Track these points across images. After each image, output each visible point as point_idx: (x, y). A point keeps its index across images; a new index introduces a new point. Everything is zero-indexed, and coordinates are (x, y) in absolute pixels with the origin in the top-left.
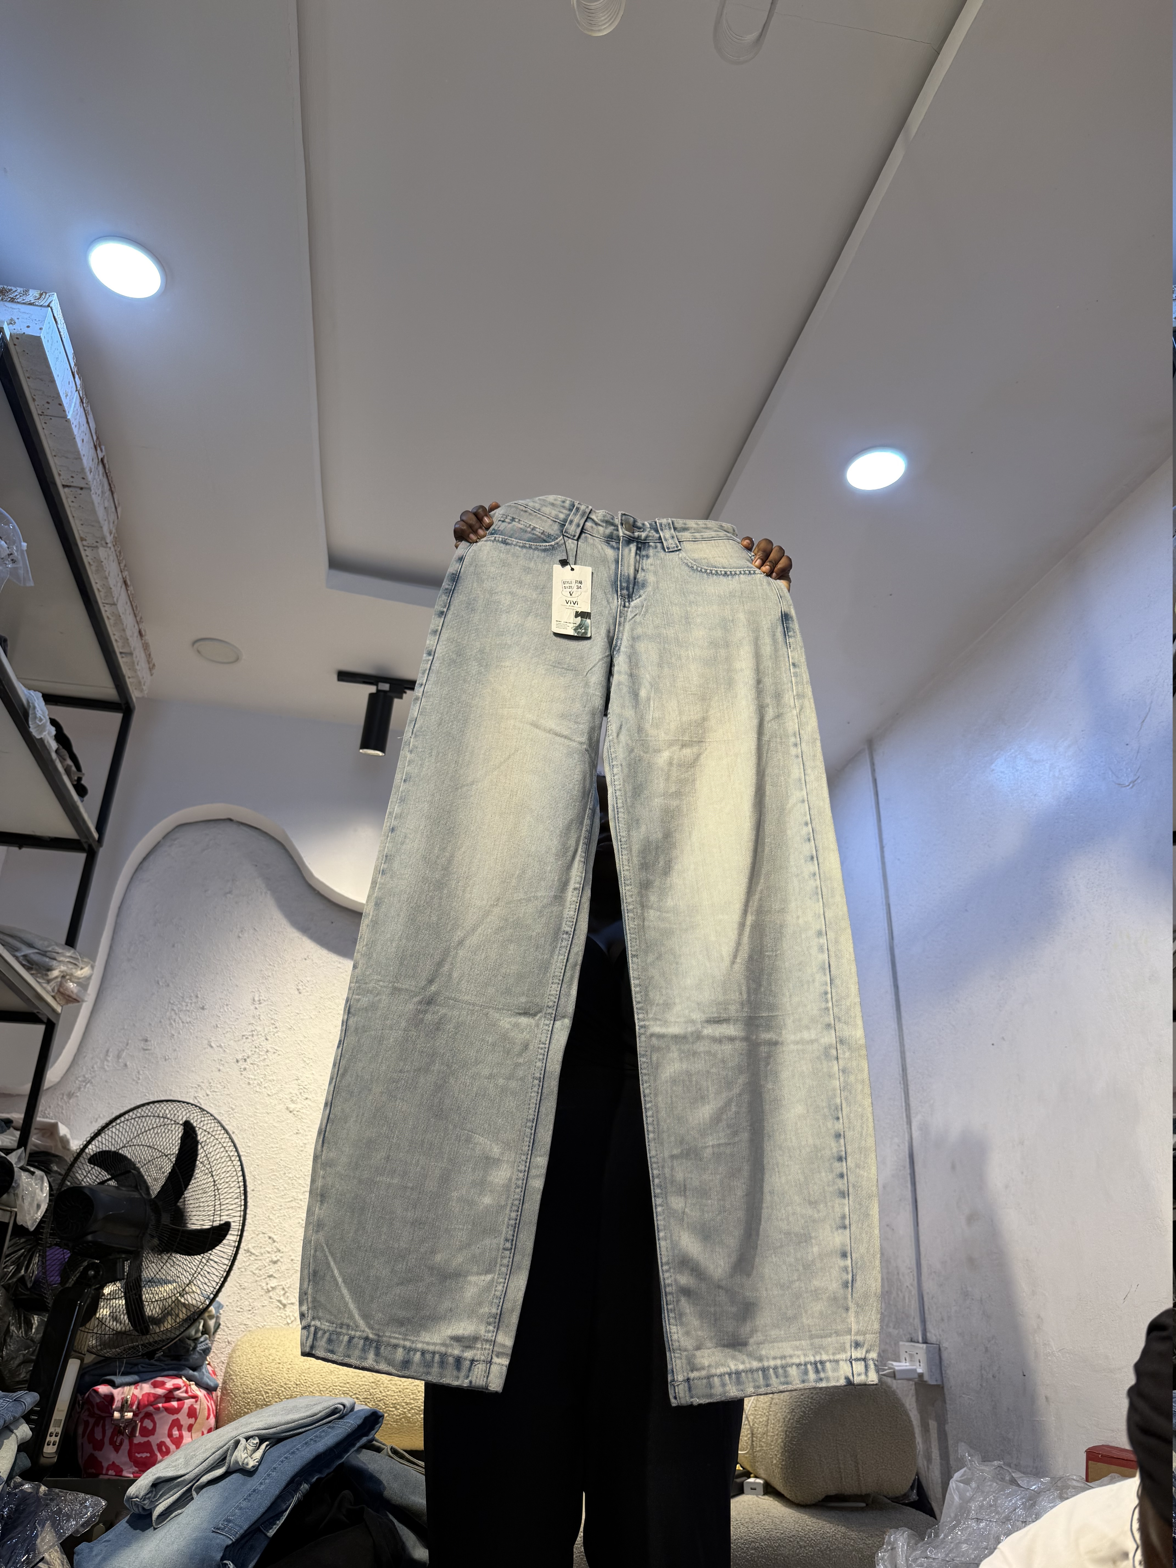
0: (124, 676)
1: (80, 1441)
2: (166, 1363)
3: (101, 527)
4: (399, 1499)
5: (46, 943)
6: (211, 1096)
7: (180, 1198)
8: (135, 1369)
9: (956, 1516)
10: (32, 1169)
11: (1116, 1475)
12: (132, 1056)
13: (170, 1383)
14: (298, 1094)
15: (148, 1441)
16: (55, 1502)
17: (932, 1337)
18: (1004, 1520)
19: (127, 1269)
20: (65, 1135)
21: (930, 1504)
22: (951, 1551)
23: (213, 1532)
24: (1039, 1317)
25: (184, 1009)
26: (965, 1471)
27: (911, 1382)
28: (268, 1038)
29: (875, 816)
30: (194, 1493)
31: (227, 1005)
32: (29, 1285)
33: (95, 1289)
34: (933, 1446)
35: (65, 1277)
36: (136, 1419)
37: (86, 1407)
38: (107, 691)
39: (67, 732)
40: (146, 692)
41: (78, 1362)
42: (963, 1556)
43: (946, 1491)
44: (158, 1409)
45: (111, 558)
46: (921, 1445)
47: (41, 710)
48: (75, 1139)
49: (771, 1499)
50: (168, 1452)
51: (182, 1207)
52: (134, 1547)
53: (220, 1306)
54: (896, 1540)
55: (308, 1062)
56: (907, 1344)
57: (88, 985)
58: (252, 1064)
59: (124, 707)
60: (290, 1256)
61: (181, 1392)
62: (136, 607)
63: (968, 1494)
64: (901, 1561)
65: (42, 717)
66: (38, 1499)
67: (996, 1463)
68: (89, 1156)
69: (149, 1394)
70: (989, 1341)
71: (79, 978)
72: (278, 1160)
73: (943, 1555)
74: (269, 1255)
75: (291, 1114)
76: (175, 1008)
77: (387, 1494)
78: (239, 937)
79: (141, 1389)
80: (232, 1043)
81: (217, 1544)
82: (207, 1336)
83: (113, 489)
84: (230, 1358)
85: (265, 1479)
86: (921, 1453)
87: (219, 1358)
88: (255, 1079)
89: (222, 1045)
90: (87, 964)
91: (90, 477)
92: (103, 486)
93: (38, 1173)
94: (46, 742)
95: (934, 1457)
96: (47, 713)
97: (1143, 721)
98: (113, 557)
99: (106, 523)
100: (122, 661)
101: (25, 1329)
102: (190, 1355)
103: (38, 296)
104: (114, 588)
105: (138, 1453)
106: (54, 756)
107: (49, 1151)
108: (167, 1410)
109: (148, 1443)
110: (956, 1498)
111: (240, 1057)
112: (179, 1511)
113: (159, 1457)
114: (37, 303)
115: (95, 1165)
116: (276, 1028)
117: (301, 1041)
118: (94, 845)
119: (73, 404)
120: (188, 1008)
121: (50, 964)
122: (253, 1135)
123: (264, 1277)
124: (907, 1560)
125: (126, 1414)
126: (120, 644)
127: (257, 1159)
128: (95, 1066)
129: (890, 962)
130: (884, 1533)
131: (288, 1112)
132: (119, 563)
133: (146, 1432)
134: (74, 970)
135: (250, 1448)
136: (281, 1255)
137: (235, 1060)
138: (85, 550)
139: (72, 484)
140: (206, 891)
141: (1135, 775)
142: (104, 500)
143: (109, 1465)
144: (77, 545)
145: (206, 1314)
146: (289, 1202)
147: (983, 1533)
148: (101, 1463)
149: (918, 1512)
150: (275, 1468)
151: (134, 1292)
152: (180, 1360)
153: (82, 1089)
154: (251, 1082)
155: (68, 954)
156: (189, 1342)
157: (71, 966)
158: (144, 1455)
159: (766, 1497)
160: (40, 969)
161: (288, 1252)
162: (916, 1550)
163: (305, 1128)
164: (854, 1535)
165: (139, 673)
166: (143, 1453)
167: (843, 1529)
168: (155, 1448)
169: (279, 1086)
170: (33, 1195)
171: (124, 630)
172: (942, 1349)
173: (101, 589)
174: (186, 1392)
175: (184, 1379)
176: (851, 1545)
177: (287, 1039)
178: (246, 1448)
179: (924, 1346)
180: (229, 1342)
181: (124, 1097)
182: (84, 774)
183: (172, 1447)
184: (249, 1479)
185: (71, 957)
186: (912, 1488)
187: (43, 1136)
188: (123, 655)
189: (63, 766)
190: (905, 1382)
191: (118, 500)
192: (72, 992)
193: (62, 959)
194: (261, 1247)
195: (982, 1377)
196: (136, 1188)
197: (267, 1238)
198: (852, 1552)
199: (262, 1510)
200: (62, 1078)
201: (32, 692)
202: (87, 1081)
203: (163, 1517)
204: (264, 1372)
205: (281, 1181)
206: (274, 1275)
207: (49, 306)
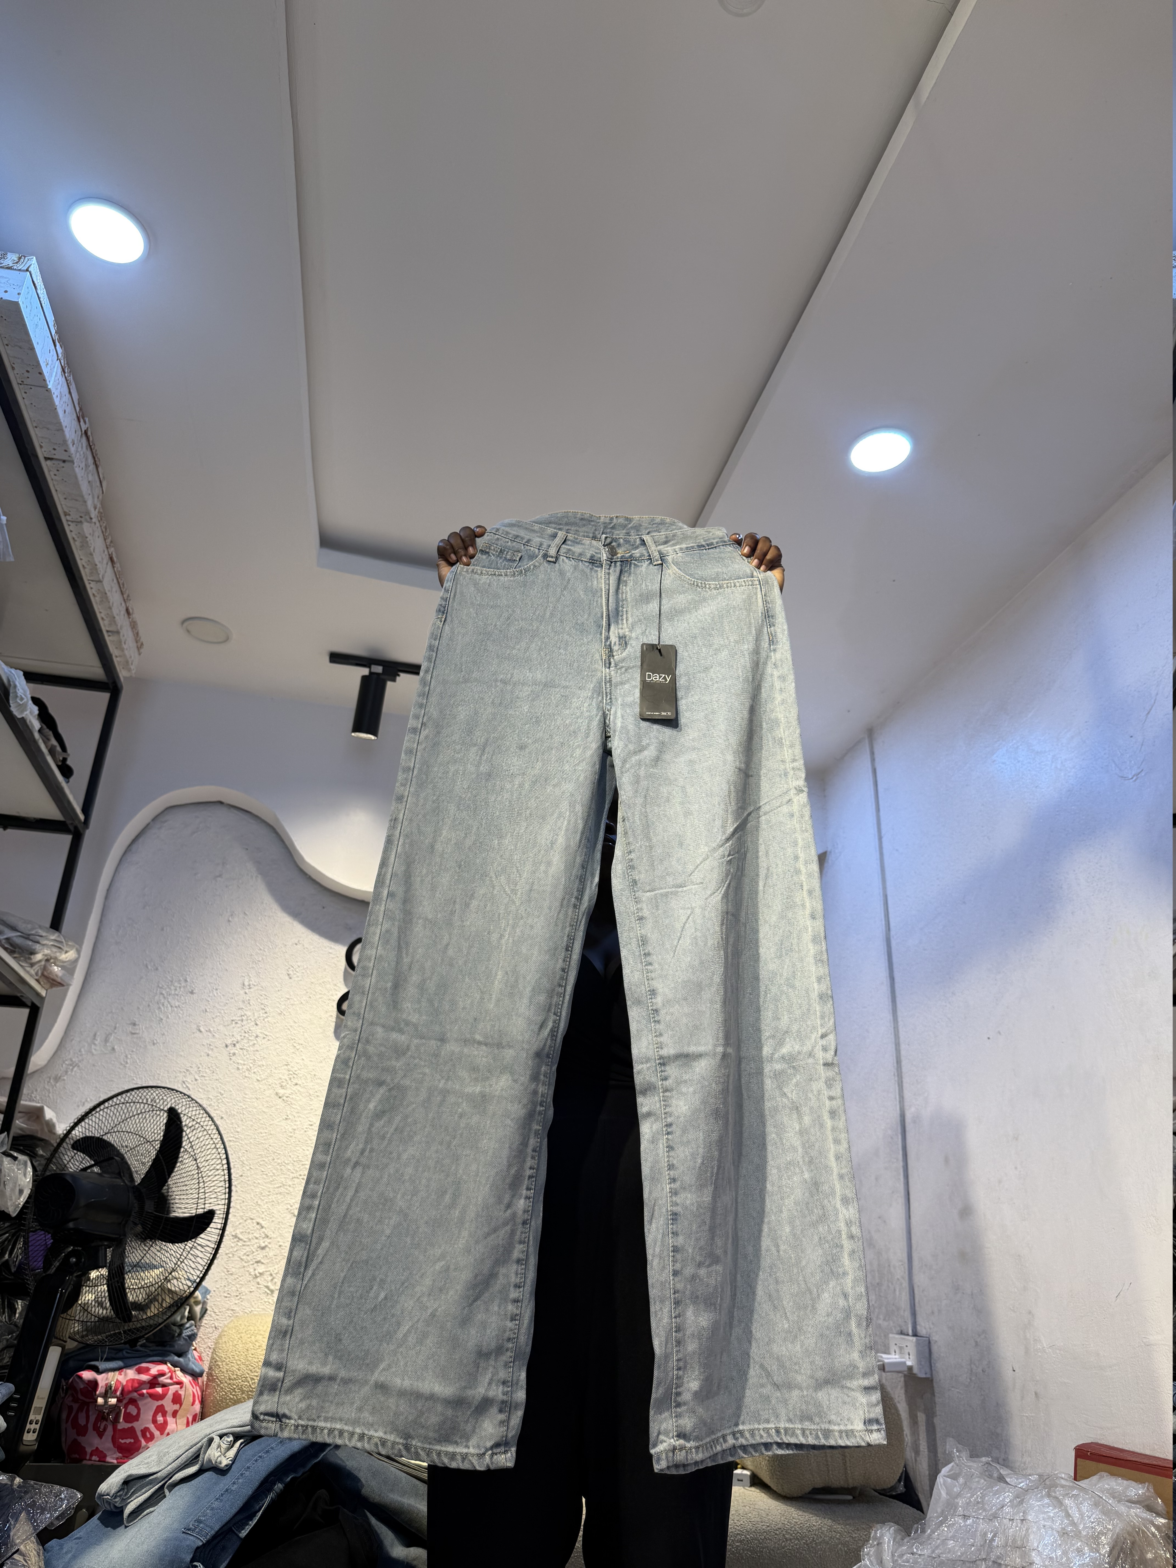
0: (111, 655)
1: (64, 1426)
2: (151, 1349)
3: (85, 502)
4: (377, 1497)
5: (29, 926)
6: (199, 1081)
7: (164, 1185)
8: (120, 1355)
9: (943, 1511)
10: (15, 1154)
11: (1105, 1474)
12: (120, 1040)
13: (155, 1369)
14: (288, 1079)
15: (132, 1427)
16: (30, 1494)
17: (922, 1330)
18: (991, 1518)
19: (109, 1255)
20: (51, 1119)
21: (917, 1496)
22: (937, 1547)
23: (184, 1533)
24: (1030, 1313)
25: (173, 992)
26: (953, 1466)
27: (900, 1375)
28: (258, 1023)
29: (874, 806)
30: (166, 1491)
31: (216, 989)
32: (13, 1270)
33: (77, 1277)
34: (921, 1438)
35: (47, 1264)
36: (120, 1405)
37: (70, 1392)
38: (94, 670)
39: (52, 711)
40: (133, 672)
41: (59, 1349)
42: (949, 1552)
43: (934, 1484)
44: (142, 1395)
45: (97, 534)
46: (909, 1437)
47: (23, 689)
48: (61, 1122)
49: (758, 1491)
50: (152, 1438)
51: (166, 1194)
52: (105, 1545)
53: (207, 1291)
54: (882, 1535)
55: (298, 1047)
56: (897, 1336)
57: (75, 968)
58: (241, 1049)
59: (111, 687)
60: (278, 1242)
61: (166, 1379)
62: (123, 585)
63: (955, 1490)
64: (887, 1557)
65: (23, 696)
66: (13, 1491)
67: (984, 1459)
68: (72, 1142)
69: (133, 1380)
70: (979, 1335)
71: (65, 962)
72: (267, 1146)
73: (929, 1551)
74: (257, 1241)
75: (281, 1100)
76: (164, 992)
77: (365, 1491)
78: (229, 921)
79: (126, 1375)
80: (221, 1028)
81: (187, 1546)
82: (193, 1322)
83: (98, 463)
84: (216, 1344)
85: (238, 1479)
86: (909, 1444)
87: (205, 1343)
88: (244, 1064)
89: (212, 1029)
90: (72, 947)
91: (72, 449)
92: (86, 459)
93: (22, 1157)
94: (28, 722)
95: (921, 1449)
96: (28, 692)
97: (1149, 713)
98: (98, 532)
99: (90, 497)
100: (109, 640)
101: (8, 1313)
102: (176, 1341)
103: (16, 259)
104: (99, 565)
105: (122, 1439)
106: (37, 735)
107: (35, 1134)
108: (152, 1396)
109: (132, 1429)
110: (944, 1494)
111: (229, 1042)
112: (151, 1509)
113: (143, 1443)
114: (15, 267)
115: (78, 1150)
116: (266, 1013)
117: (291, 1026)
118: (80, 827)
119: (54, 374)
120: (177, 993)
121: (34, 948)
122: (242, 1120)
123: (251, 1263)
124: (893, 1555)
125: (110, 1400)
126: (106, 622)
127: (246, 1144)
128: (83, 1050)
129: (886, 954)
130: (871, 1527)
131: (277, 1098)
132: (105, 540)
133: (129, 1418)
134: (58, 954)
135: (224, 1446)
136: (269, 1241)
137: (224, 1045)
138: (69, 525)
139: (54, 457)
140: (196, 874)
141: (1139, 768)
142: (88, 473)
143: (92, 1451)
144: (60, 520)
145: (192, 1300)
146: (278, 1187)
147: (970, 1529)
148: (84, 1448)
149: (905, 1505)
150: (248, 1468)
151: (116, 1279)
152: (165, 1346)
153: (69, 1073)
154: (240, 1067)
155: (53, 938)
156: (174, 1328)
157: (54, 950)
158: (128, 1441)
159: (753, 1489)
160: (23, 952)
161: (277, 1238)
162: (902, 1545)
163: (294, 1114)
164: (839, 1528)
165: (126, 652)
166: (126, 1438)
167: (829, 1522)
168: (139, 1434)
169: (269, 1072)
170: (15, 1181)
171: (110, 608)
172: (932, 1342)
173: (86, 566)
174: (171, 1378)
175: (169, 1365)
176: (837, 1539)
177: (277, 1024)
178: (219, 1446)
179: (914, 1339)
180: (216, 1328)
181: (112, 1081)
182: (69, 755)
183: (157, 1433)
184: (222, 1478)
185: (55, 940)
186: (899, 1481)
187: (29, 1119)
188: (110, 634)
189: (47, 747)
190: (895, 1375)
191: (103, 474)
192: (57, 976)
193: (45, 942)
194: (249, 1233)
195: (971, 1371)
196: (119, 1175)
197: (255, 1224)
198: (837, 1545)
199: (234, 1510)
200: (49, 1061)
201: (13, 671)
202: (73, 1065)
203: (135, 1515)
204: (250, 1359)
205: (270, 1167)
206: (262, 1261)
207: (27, 270)
